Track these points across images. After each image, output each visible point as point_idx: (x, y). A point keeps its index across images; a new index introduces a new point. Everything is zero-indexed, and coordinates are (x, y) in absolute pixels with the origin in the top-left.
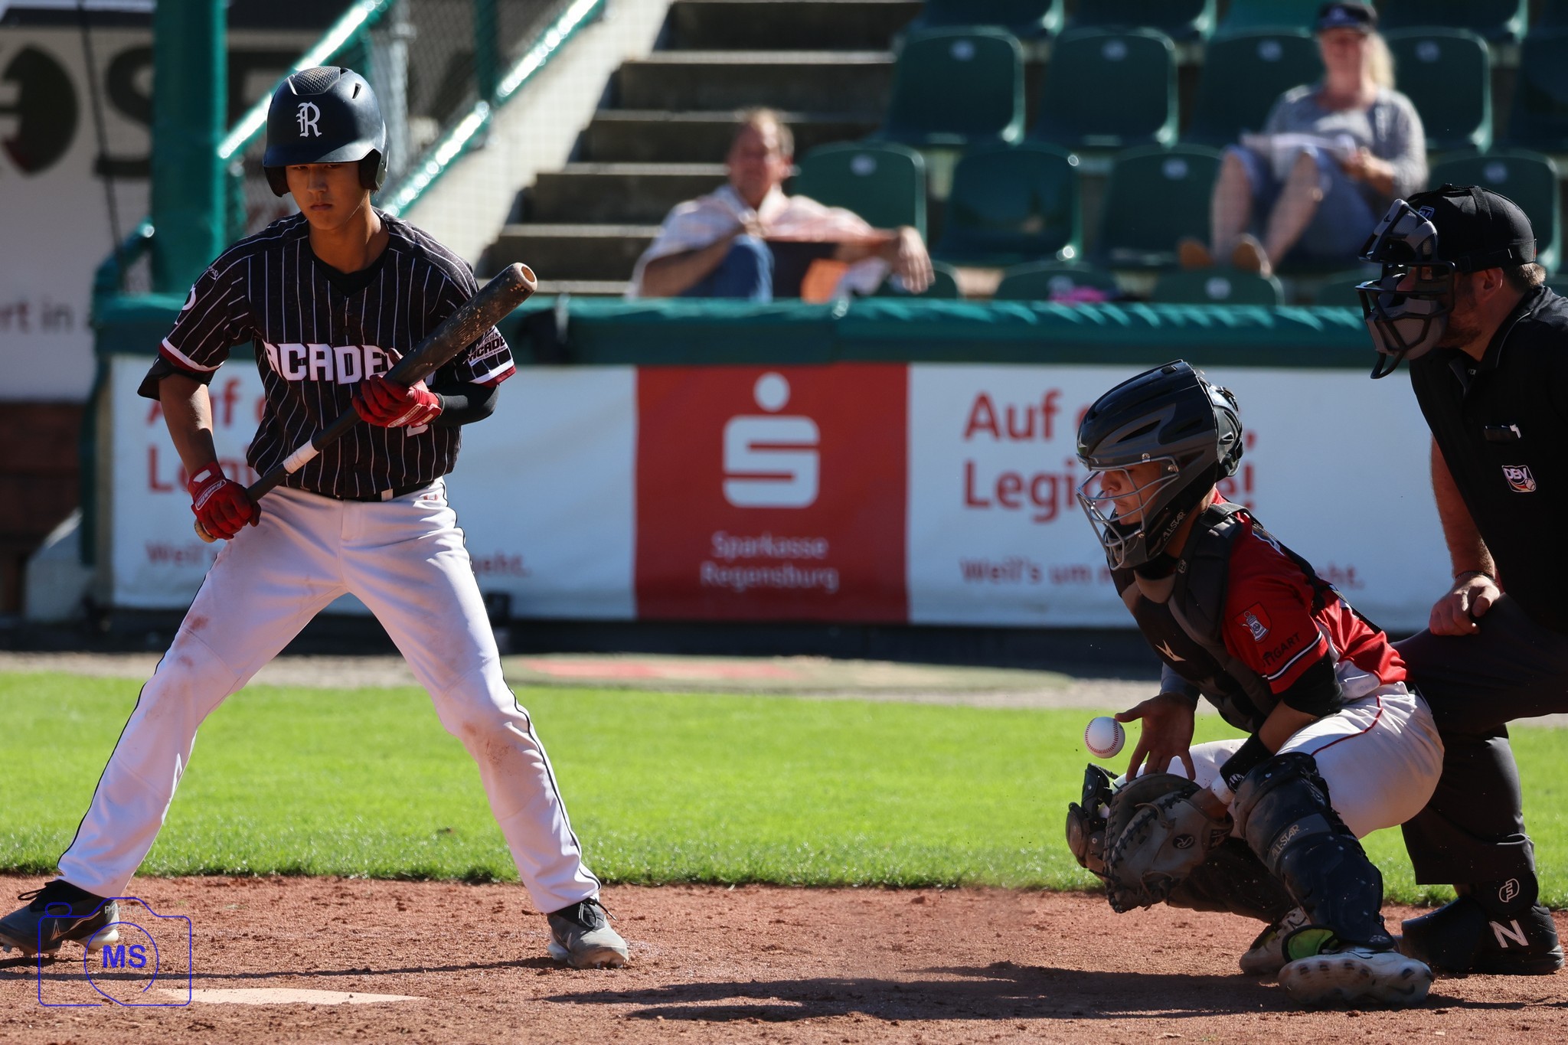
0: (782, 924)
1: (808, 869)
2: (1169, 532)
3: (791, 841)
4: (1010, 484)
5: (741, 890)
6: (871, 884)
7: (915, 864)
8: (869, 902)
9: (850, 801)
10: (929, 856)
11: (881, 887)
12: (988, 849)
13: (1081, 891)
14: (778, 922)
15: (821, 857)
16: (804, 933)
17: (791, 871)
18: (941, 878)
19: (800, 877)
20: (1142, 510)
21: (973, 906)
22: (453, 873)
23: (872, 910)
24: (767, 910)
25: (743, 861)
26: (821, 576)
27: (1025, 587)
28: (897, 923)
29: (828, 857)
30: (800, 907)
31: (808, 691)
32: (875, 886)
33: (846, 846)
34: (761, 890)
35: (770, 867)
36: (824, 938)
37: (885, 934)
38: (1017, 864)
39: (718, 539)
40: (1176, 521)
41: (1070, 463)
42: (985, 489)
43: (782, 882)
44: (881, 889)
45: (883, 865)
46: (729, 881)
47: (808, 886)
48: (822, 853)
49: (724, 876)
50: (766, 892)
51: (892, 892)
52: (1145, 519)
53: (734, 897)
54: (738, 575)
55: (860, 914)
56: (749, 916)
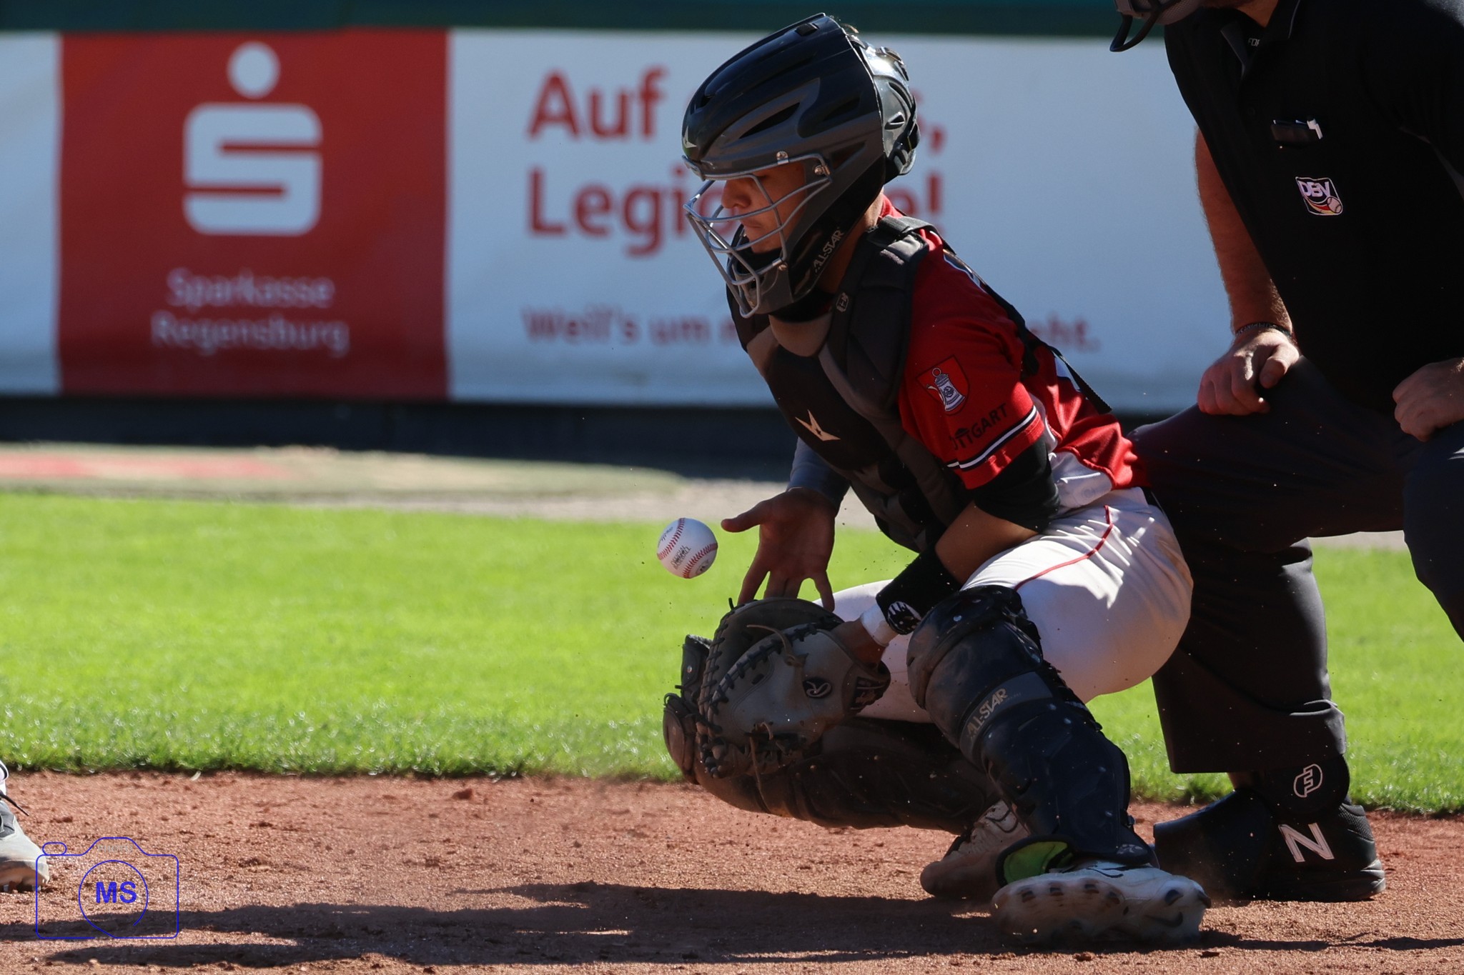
0: (269, 828)
1: (305, 750)
2: (821, 260)
3: (281, 711)
4: (594, 201)
5: (210, 780)
6: (395, 771)
7: (458, 742)
8: (393, 798)
9: (364, 653)
10: (478, 731)
11: (410, 775)
12: (562, 721)
14: (263, 825)
15: (323, 733)
16: (300, 841)
17: (281, 752)
18: (495, 763)
19: (294, 762)
20: (782, 231)
21: (541, 802)
23: (397, 809)
24: (247, 809)
25: (212, 738)
26: (324, 333)
27: (614, 348)
28: (432, 828)
29: (334, 733)
30: (293, 804)
31: (305, 496)
32: (401, 774)
33: (359, 718)
34: (238, 780)
35: (251, 747)
36: (328, 848)
37: (415, 843)
38: (603, 744)
39: (177, 280)
40: (831, 243)
41: (679, 172)
42: (558, 208)
43: (268, 769)
44: (410, 779)
45: (412, 744)
46: (192, 767)
47: (306, 775)
48: (325, 727)
49: (186, 759)
50: (245, 783)
51: (425, 783)
52: (786, 244)
53: (200, 789)
54: (205, 330)
55: (380, 814)
56: (221, 817)
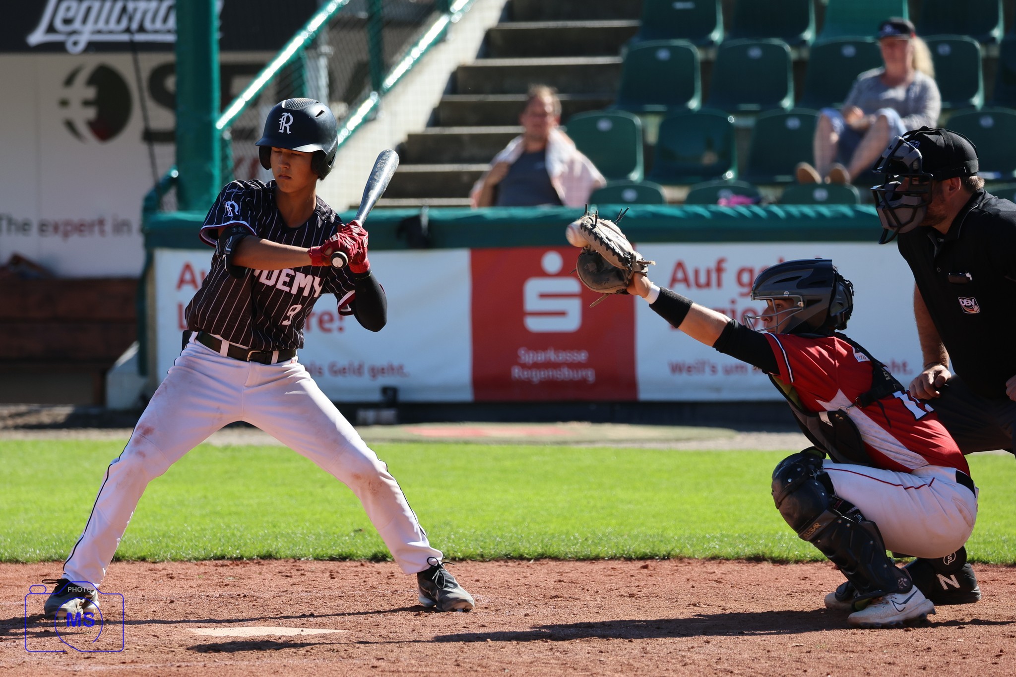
0: (562, 582)
1: (578, 549)
3: (567, 533)
5: (538, 562)
6: (616, 558)
7: (643, 545)
8: (615, 569)
9: (603, 508)
10: (651, 540)
11: (622, 559)
12: (687, 535)
13: (743, 559)
14: (560, 581)
15: (586, 542)
16: (576, 587)
17: (567, 551)
18: (658, 553)
19: (573, 554)
21: (678, 569)
22: (363, 555)
23: (617, 573)
24: (554, 575)
25: (538, 545)
26: (584, 373)
27: (707, 377)
28: (632, 581)
29: (590, 542)
30: (573, 572)
32: (618, 559)
33: (600, 535)
34: (549, 562)
35: (554, 549)
36: (588, 590)
37: (624, 587)
38: (704, 544)
39: (522, 352)
41: (733, 302)
43: (562, 557)
44: (622, 561)
45: (623, 546)
46: (530, 557)
47: (579, 560)
48: (586, 539)
49: (527, 554)
50: (552, 564)
51: (629, 562)
53: (533, 567)
54: (534, 373)
55: (609, 575)
56: (542, 578)
